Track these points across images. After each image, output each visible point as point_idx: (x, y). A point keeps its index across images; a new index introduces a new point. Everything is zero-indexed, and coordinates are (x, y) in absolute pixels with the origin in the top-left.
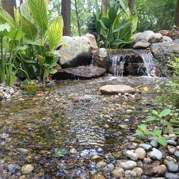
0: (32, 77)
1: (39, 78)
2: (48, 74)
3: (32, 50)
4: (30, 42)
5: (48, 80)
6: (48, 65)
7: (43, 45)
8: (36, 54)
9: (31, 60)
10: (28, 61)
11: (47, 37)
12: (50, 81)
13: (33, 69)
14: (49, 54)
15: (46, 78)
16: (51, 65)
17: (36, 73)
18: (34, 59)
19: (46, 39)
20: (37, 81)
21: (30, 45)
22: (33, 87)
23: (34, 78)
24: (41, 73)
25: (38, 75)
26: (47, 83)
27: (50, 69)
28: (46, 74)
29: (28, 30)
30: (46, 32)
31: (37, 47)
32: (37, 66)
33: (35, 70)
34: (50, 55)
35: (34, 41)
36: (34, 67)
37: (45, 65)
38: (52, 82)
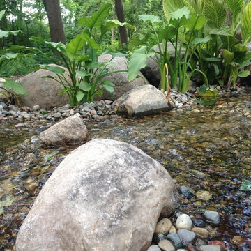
0: (212, 81)
1: (221, 83)
2: (235, 78)
3: (215, 43)
4: (213, 31)
5: (235, 87)
6: (237, 64)
7: (232, 35)
8: (221, 48)
9: (213, 56)
10: (208, 59)
11: (239, 23)
12: (237, 88)
13: (214, 70)
14: (240, 47)
15: (232, 84)
16: (241, 64)
17: (218, 75)
18: (216, 56)
19: (237, 26)
20: (219, 87)
21: (214, 36)
22: (212, 95)
23: (215, 83)
24: (224, 76)
25: (221, 79)
26: (232, 90)
27: (239, 70)
28: (233, 78)
29: (213, 14)
30: (239, 15)
31: (223, 38)
32: (221, 65)
33: (217, 71)
34: (241, 49)
35: (219, 29)
36: (216, 67)
37: (232, 63)
38: (240, 90)
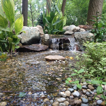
0: (4, 50)
1: (8, 51)
2: (14, 49)
3: (4, 34)
4: (3, 29)
5: (14, 52)
6: (14, 43)
7: (11, 31)
8: (7, 36)
9: (4, 40)
10: (1, 41)
12: (15, 53)
13: (5, 46)
15: (13, 51)
16: (16, 43)
17: (7, 48)
18: (5, 40)
19: (13, 28)
20: (7, 53)
21: (3, 31)
22: (4, 56)
23: (6, 51)
24: (9, 48)
25: (8, 49)
26: (13, 54)
27: (15, 46)
28: (13, 49)
29: (2, 22)
30: (13, 24)
31: (8, 32)
32: (7, 44)
33: (6, 46)
34: (15, 37)
35: (6, 29)
36: (5, 44)
37: (12, 43)
38: (16, 53)
